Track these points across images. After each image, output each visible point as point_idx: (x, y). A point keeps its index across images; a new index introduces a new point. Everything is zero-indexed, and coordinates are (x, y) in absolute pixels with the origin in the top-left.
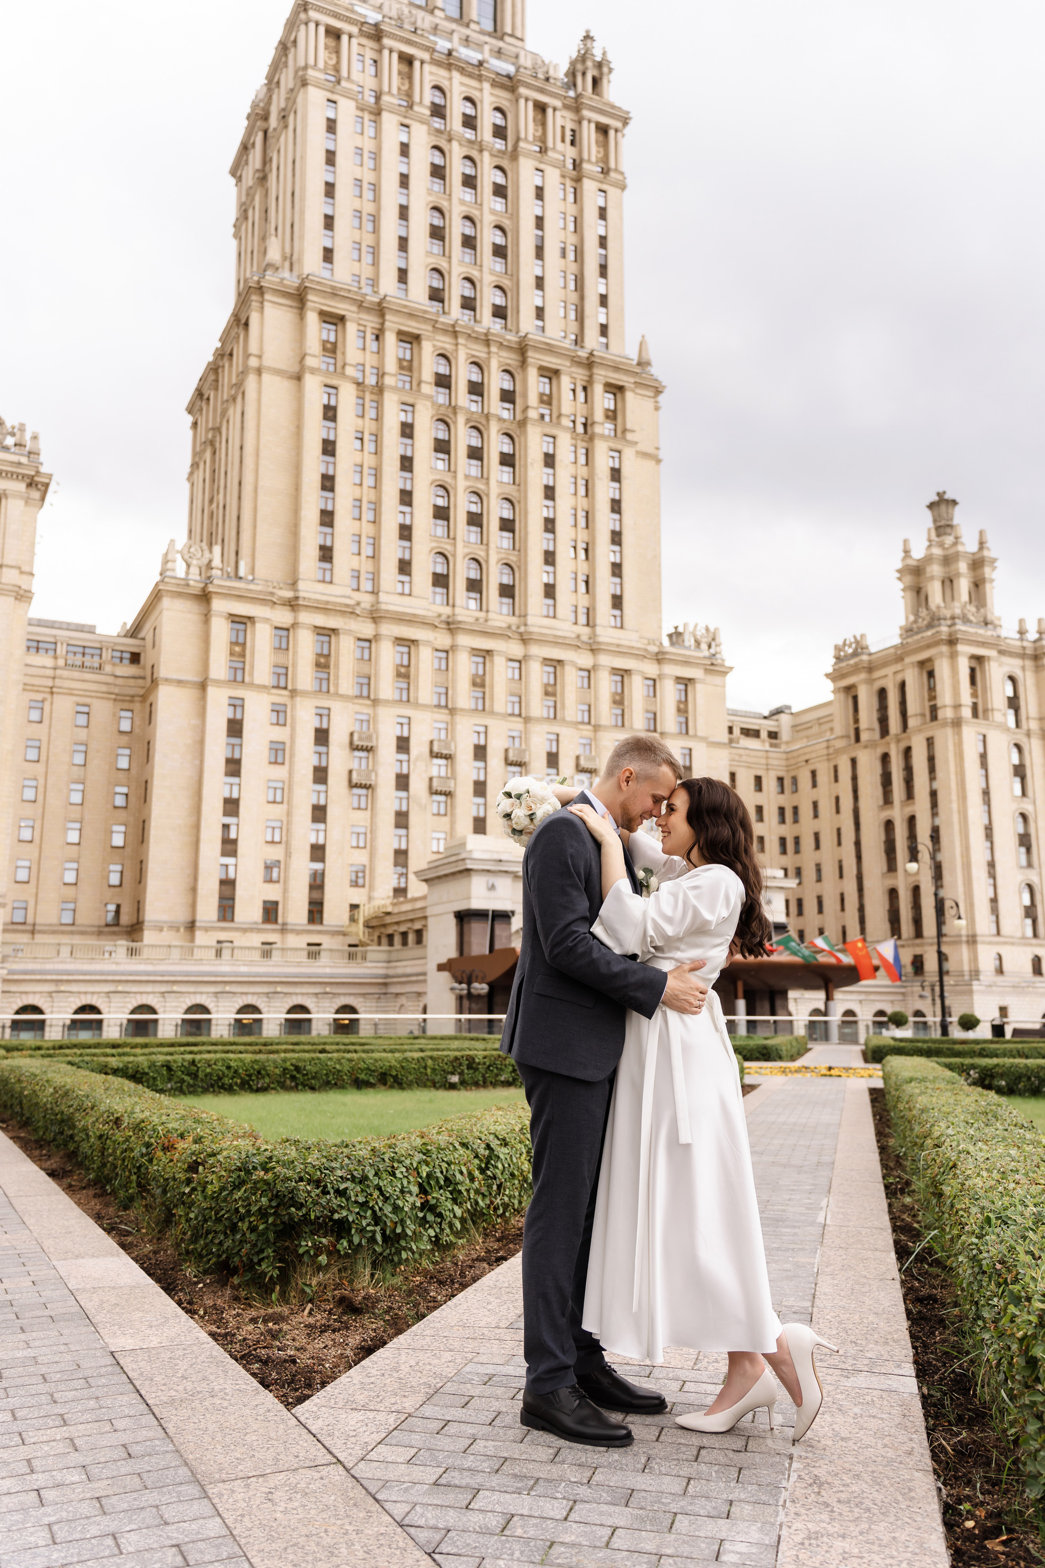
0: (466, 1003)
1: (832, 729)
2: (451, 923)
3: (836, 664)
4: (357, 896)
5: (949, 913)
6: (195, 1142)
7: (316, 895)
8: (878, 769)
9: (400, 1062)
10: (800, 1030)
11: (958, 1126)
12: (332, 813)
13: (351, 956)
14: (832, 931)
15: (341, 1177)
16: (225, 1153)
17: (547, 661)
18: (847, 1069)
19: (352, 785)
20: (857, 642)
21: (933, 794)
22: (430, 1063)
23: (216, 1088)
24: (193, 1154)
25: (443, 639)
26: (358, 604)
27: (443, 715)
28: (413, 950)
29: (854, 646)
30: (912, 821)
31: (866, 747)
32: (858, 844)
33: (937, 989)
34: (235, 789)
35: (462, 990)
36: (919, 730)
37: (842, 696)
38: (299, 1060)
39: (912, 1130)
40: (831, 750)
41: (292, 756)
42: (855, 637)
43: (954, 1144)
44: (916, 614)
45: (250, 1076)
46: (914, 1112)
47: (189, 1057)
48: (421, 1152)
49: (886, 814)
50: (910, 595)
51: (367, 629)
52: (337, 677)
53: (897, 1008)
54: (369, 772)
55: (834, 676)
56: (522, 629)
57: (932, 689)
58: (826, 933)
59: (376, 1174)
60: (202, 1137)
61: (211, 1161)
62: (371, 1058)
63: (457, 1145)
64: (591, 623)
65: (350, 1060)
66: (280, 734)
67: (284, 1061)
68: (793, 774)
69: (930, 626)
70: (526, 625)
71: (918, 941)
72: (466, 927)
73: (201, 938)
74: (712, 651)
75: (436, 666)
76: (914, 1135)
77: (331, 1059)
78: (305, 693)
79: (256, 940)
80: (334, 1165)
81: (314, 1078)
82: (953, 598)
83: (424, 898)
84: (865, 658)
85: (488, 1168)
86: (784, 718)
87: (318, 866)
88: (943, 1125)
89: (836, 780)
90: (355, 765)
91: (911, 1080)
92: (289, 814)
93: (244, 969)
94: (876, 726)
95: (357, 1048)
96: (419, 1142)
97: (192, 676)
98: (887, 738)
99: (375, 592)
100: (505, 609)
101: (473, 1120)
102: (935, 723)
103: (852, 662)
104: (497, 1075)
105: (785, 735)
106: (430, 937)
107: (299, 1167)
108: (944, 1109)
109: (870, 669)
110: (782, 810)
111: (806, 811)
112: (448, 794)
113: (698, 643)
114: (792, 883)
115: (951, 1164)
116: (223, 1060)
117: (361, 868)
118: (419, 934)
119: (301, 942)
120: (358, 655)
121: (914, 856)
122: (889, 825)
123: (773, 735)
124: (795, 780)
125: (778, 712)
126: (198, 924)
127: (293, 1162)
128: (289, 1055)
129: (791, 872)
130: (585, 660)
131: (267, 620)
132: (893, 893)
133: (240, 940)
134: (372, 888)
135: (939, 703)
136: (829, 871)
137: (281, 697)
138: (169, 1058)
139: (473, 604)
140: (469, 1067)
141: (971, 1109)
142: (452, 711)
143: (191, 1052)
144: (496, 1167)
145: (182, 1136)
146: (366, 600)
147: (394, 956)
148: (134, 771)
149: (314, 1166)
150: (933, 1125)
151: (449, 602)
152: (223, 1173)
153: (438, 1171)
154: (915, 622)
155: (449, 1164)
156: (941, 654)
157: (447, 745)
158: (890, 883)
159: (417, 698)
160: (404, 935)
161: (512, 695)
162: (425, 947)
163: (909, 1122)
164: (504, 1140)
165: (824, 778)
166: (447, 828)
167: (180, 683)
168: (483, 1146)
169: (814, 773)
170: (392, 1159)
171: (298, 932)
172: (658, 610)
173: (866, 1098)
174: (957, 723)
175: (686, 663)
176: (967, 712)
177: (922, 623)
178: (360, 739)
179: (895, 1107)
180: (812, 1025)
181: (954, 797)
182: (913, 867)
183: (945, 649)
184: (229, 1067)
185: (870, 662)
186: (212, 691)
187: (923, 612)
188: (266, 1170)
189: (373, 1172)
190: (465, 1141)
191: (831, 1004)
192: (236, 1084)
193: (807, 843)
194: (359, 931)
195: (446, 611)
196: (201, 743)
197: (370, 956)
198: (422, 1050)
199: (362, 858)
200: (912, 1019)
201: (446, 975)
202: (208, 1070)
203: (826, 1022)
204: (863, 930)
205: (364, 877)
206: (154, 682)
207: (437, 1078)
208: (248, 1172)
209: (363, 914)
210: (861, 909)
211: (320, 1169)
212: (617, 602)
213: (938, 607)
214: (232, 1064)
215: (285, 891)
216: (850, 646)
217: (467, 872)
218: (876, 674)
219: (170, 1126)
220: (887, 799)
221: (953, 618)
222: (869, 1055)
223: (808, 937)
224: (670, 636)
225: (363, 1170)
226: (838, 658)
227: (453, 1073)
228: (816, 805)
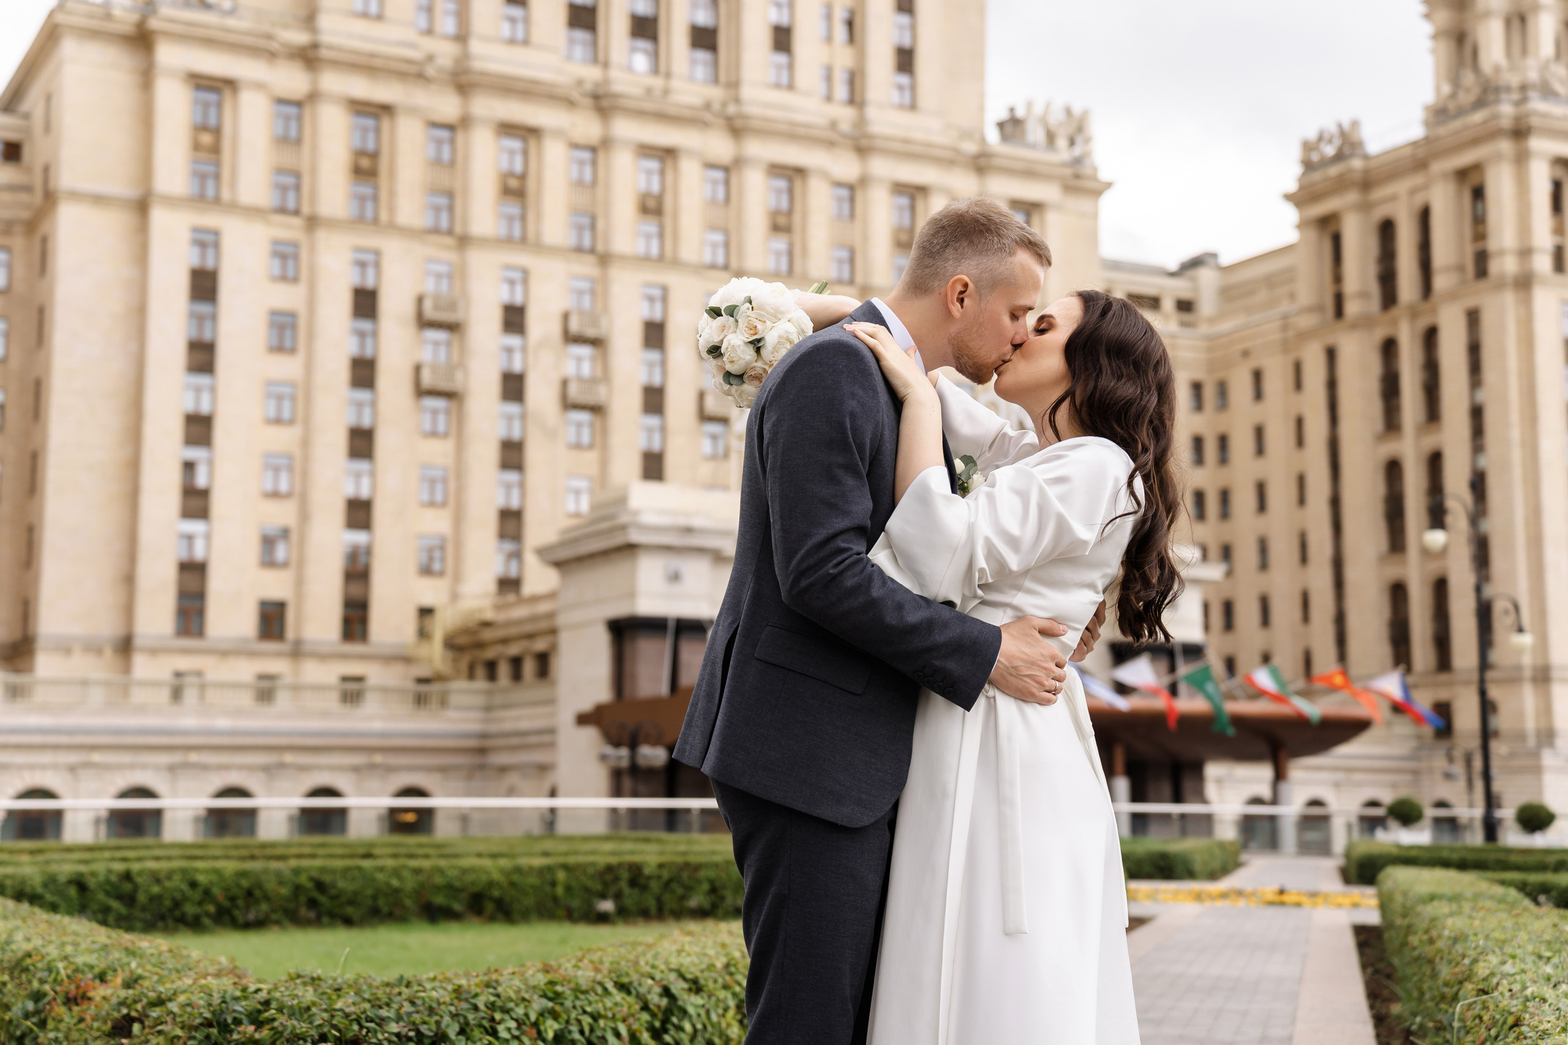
0: (627, 783)
1: (1292, 296)
2: (601, 643)
3: (1304, 174)
4: (431, 592)
5: (1501, 622)
6: (127, 985)
7: (356, 590)
8: (1375, 366)
9: (507, 873)
10: (1227, 832)
11: (1523, 961)
12: (383, 443)
13: (420, 700)
14: (1287, 659)
15: (398, 1035)
16: (182, 998)
17: (777, 170)
18: (1313, 895)
19: (422, 392)
20: (1343, 134)
21: (1477, 413)
22: (561, 876)
23: (170, 922)
24: (123, 1003)
25: (587, 127)
26: (430, 58)
27: (587, 267)
28: (531, 689)
29: (1337, 142)
30: (1435, 462)
31: (1354, 326)
32: (1335, 502)
33: (1478, 763)
34: (206, 398)
35: (620, 758)
36: (1453, 296)
37: (1312, 234)
38: (323, 870)
39: (1434, 975)
40: (1291, 333)
41: (311, 336)
42: (1340, 126)
43: (1516, 987)
44: (1455, 81)
45: (233, 899)
46: (1440, 944)
47: (119, 867)
48: (544, 996)
49: (1388, 449)
50: (1445, 47)
51: (447, 106)
52: (392, 194)
53: (1403, 793)
54: (451, 368)
55: (1300, 198)
56: (732, 109)
57: (1479, 221)
58: (1277, 660)
59: (462, 1032)
60: (140, 977)
61: (155, 1013)
62: (455, 867)
63: (610, 986)
64: (858, 99)
65: (417, 871)
66: (288, 297)
67: (297, 871)
68: (1219, 375)
69: (1480, 103)
70: (737, 100)
71: (1443, 677)
72: (628, 648)
73: (143, 666)
74: (1077, 151)
75: (575, 174)
76: (1440, 982)
77: (381, 869)
78: (333, 224)
79: (245, 670)
80: (384, 1013)
81: (351, 902)
82: (1524, 51)
83: (552, 596)
84: (1357, 164)
85: (666, 1031)
86: (1206, 276)
87: (360, 537)
88: (1494, 960)
89: (1298, 387)
90: (426, 355)
91: (1432, 898)
92: (306, 443)
93: (223, 723)
94: (1374, 288)
95: (431, 851)
96: (541, 979)
97: (122, 187)
98: (1395, 312)
99: (462, 37)
100: (701, 72)
101: (640, 949)
102: (1482, 284)
103: (1334, 171)
104: (683, 898)
105: (1207, 306)
106: (565, 665)
107: (320, 1017)
108: (1497, 935)
109: (1367, 183)
111: (1242, 444)
112: (597, 410)
113: (1051, 137)
114: (1215, 572)
115: (1511, 1020)
116: (184, 871)
117: (436, 542)
118: (544, 662)
119: (328, 674)
120: (431, 152)
121: (1437, 517)
122: (1393, 469)
123: (1185, 306)
124: (1223, 390)
125: (1195, 263)
126: (138, 642)
127: (308, 1009)
128: (305, 863)
129: (1214, 552)
130: (846, 167)
131: (260, 86)
132: (1398, 592)
133: (216, 670)
134: (457, 578)
135: (1492, 245)
136: (1283, 550)
137: (289, 229)
138: (82, 868)
139: (641, 62)
140: (633, 883)
141: (1546, 937)
142: (605, 259)
143: (125, 860)
144: (680, 1028)
145: (102, 978)
146: (445, 52)
147: (498, 699)
148: (15, 362)
149: (347, 1016)
150: (1475, 961)
151: (597, 57)
152: (179, 1032)
153: (574, 1028)
154: (1453, 96)
155: (595, 1017)
156: (1498, 157)
157: (593, 318)
158: (1393, 572)
159: (538, 234)
160: (516, 663)
161: (713, 228)
162: (553, 684)
163: (1431, 962)
164: (695, 981)
165: (1276, 382)
166: (594, 470)
167: (98, 200)
168: (657, 990)
169: (1258, 375)
170: (492, 1006)
171: (324, 657)
172: (978, 74)
173: (1348, 943)
174: (1524, 283)
175: (1029, 173)
176: (1543, 263)
177: (1466, 98)
178: (437, 307)
179: (1404, 944)
180: (1248, 824)
181: (1515, 416)
182: (1436, 538)
183: (1505, 146)
184: (193, 884)
185: (1366, 172)
186: (159, 217)
187: (1468, 78)
188: (259, 1025)
189: (456, 1027)
190: (625, 980)
191: (1284, 787)
192: (208, 914)
193: (1244, 500)
194: (435, 654)
195: (592, 74)
196: (139, 312)
197: (455, 699)
198: (546, 854)
199: (438, 523)
200: (1430, 812)
201: (590, 735)
202: (156, 889)
203: (1272, 819)
204: (1342, 656)
205: (443, 560)
206: (50, 198)
207: (575, 903)
208: (225, 1028)
209: (441, 626)
210: (1340, 620)
211: (358, 1021)
212: (905, 60)
213: (1497, 69)
214: (201, 878)
215: (300, 582)
216: (1330, 141)
217: (630, 549)
218: (1378, 194)
219: (80, 960)
220: (1391, 421)
221: (1524, 88)
222: (1353, 871)
223: (1241, 667)
224: (1001, 125)
225: (438, 1023)
226: (1309, 166)
227: (603, 896)
228: (1259, 433)
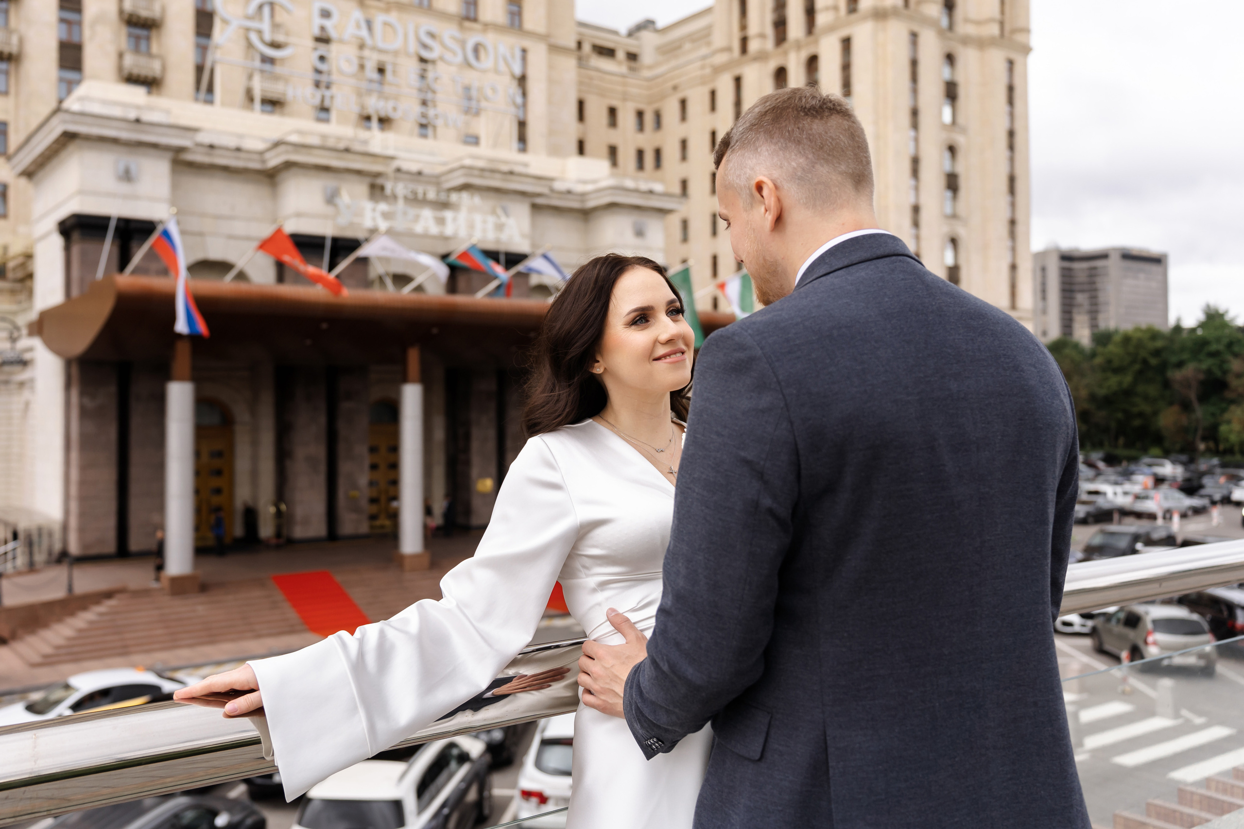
1: (710, 43)
31: (755, 59)
36: (831, 29)
40: (708, 70)
54: (8, 33)
68: (656, 106)
72: (73, 250)
86: (647, 36)
89: (713, 107)
94: (770, 31)
98: (786, 45)
102: (854, 17)
105: (647, 57)
110: (640, 154)
111: (671, 153)
123: (632, 57)
124: (658, 116)
125: (641, 27)
136: (699, 227)
165: (697, 106)
169: (683, 103)
174: (883, 15)
176: (897, 0)
228: (684, 144)
